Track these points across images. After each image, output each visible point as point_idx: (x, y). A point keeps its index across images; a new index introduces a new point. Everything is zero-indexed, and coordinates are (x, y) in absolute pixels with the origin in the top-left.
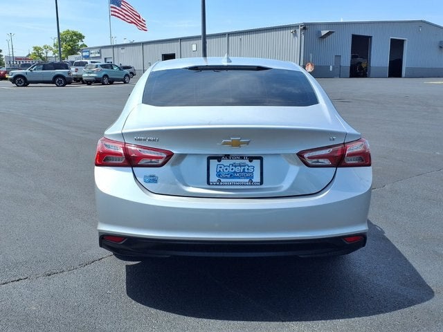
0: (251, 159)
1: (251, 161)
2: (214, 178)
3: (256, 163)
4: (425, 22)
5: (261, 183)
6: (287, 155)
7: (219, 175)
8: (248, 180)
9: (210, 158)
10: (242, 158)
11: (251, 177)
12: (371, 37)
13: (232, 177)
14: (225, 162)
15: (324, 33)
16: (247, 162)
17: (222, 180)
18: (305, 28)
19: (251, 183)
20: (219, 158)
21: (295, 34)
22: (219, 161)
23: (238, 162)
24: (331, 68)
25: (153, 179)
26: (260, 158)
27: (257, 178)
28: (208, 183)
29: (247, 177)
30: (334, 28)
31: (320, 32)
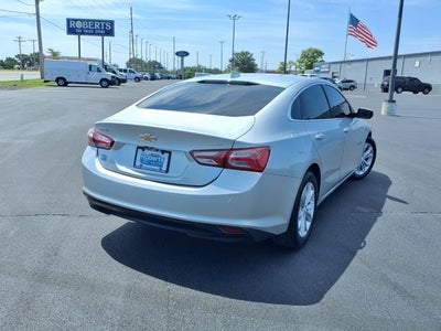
1: (163, 154)
2: (138, 163)
3: (166, 155)
5: (167, 171)
7: (142, 161)
8: (158, 168)
9: (139, 148)
10: (158, 151)
11: (161, 166)
13: (150, 164)
14: (147, 152)
16: (160, 153)
17: (144, 165)
19: (160, 170)
20: (143, 148)
22: (143, 151)
23: (155, 153)
25: (104, 158)
26: (170, 153)
27: (164, 168)
28: (134, 166)
29: (159, 166)
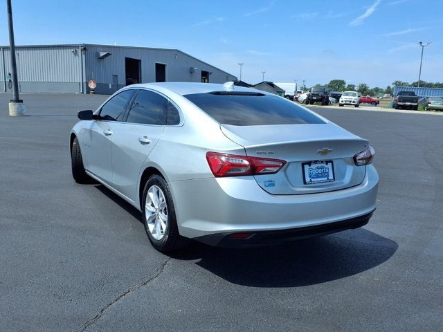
0: (327, 162)
1: (327, 164)
2: (308, 179)
3: (330, 164)
4: (179, 51)
5: (334, 179)
6: (344, 159)
7: (310, 177)
8: (326, 179)
9: (303, 164)
10: (322, 162)
11: (328, 176)
12: (140, 61)
13: (318, 177)
14: (314, 166)
15: (102, 54)
16: (325, 165)
17: (313, 180)
18: (85, 49)
19: (328, 180)
20: (309, 163)
21: (76, 53)
22: (310, 166)
23: (320, 165)
24: (110, 85)
25: (272, 184)
26: (331, 162)
27: (331, 177)
28: (305, 183)
29: (326, 176)
30: (111, 51)
31: (98, 54)
